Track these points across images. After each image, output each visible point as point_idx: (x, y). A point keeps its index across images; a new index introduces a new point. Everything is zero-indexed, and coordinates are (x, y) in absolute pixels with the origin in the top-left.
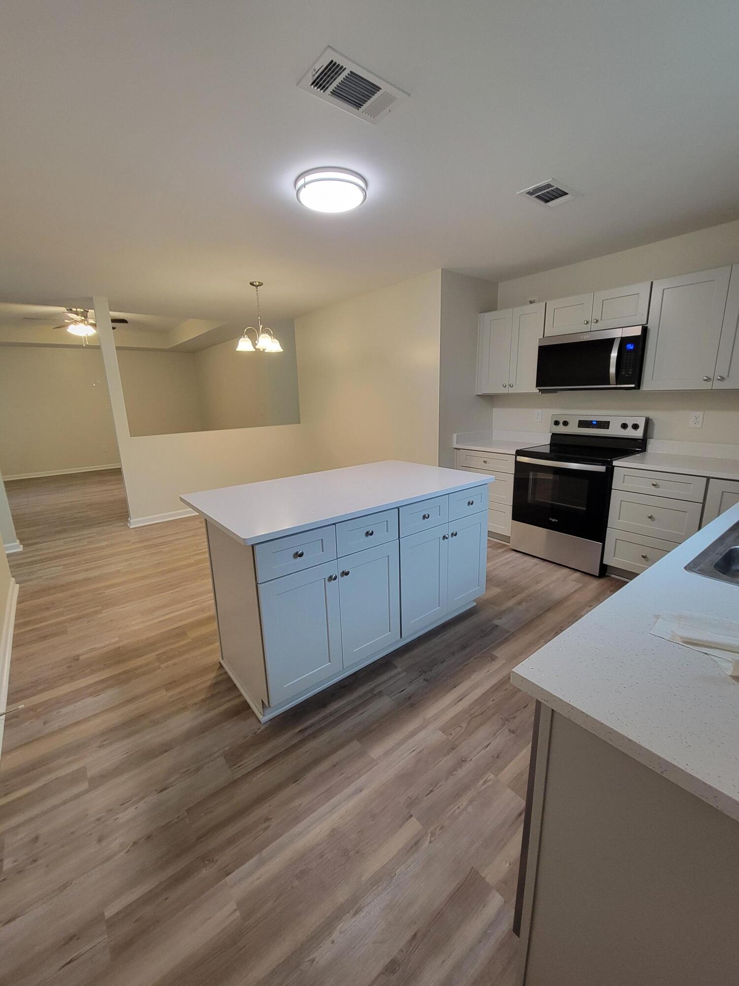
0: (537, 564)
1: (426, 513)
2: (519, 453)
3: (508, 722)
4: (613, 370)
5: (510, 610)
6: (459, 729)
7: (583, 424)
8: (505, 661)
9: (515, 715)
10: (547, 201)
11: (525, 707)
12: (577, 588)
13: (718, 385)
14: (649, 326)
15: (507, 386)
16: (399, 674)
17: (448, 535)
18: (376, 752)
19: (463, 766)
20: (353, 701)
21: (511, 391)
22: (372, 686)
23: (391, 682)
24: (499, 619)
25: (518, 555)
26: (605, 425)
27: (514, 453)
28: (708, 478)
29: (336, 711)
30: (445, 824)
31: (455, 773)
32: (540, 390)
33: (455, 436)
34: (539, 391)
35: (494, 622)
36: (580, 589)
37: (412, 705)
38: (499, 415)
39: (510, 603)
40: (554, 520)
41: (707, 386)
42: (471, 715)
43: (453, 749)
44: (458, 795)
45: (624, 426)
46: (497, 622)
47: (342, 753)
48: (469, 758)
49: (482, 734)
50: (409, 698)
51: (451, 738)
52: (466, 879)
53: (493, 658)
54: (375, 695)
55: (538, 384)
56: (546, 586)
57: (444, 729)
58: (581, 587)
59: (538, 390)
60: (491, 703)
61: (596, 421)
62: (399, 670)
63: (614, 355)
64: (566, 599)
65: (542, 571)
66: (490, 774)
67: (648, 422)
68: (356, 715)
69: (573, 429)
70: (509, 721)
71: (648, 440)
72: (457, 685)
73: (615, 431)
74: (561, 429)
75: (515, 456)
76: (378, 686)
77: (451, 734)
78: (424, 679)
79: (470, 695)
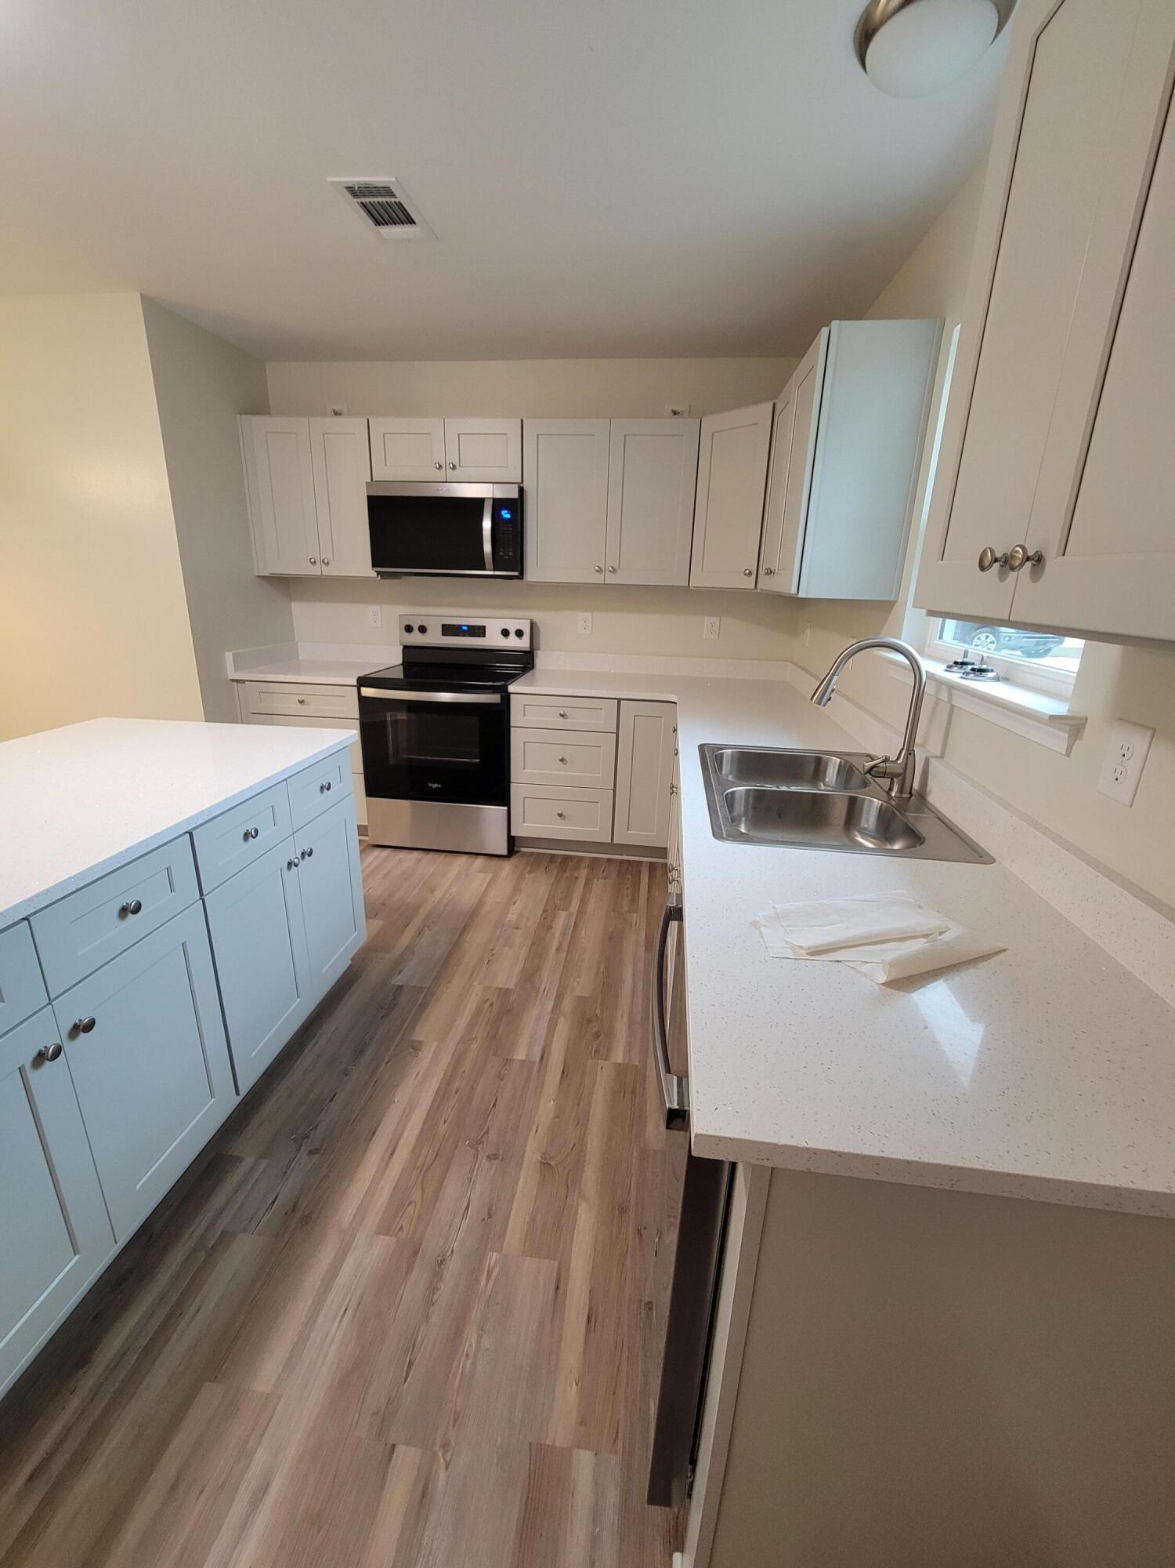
0: (420, 860)
1: (250, 828)
2: (363, 682)
3: (481, 1146)
4: (487, 547)
5: (409, 951)
6: (411, 1208)
7: (448, 630)
8: (436, 1043)
9: (486, 1128)
10: (378, 223)
11: (494, 1105)
12: (488, 881)
13: (610, 579)
14: (525, 485)
15: (318, 563)
16: (252, 1169)
17: (296, 858)
18: (267, 1373)
19: (445, 1273)
20: (162, 1298)
21: (327, 571)
22: (198, 1233)
23: (241, 1197)
24: (399, 974)
25: (386, 852)
26: (479, 631)
27: (355, 683)
28: (619, 700)
29: (124, 1352)
30: (458, 1409)
31: (435, 1297)
32: (378, 573)
33: (229, 656)
34: (378, 575)
35: (393, 983)
36: (492, 881)
37: (306, 1219)
38: (305, 615)
39: (405, 940)
40: (435, 786)
41: (598, 579)
42: (421, 1170)
43: (416, 1253)
44: (456, 1334)
45: (505, 633)
46: (398, 980)
47: (181, 1441)
48: (447, 1251)
49: (451, 1190)
50: (294, 1209)
51: (403, 1235)
52: (530, 1479)
53: (417, 1047)
54: (212, 1251)
55: (374, 565)
56: (447, 891)
57: (384, 1229)
58: (492, 878)
59: (376, 573)
60: (443, 1128)
61: (468, 626)
62: (248, 1162)
63: (487, 524)
64: (480, 903)
65: (432, 870)
66: (490, 1254)
67: (533, 626)
68: (183, 1325)
69: (434, 638)
70: (482, 1142)
71: (535, 652)
72: (377, 1128)
73: (493, 640)
74: (417, 639)
75: (356, 689)
76: (213, 1222)
77: (401, 1228)
78: (310, 1152)
79: (405, 1135)
